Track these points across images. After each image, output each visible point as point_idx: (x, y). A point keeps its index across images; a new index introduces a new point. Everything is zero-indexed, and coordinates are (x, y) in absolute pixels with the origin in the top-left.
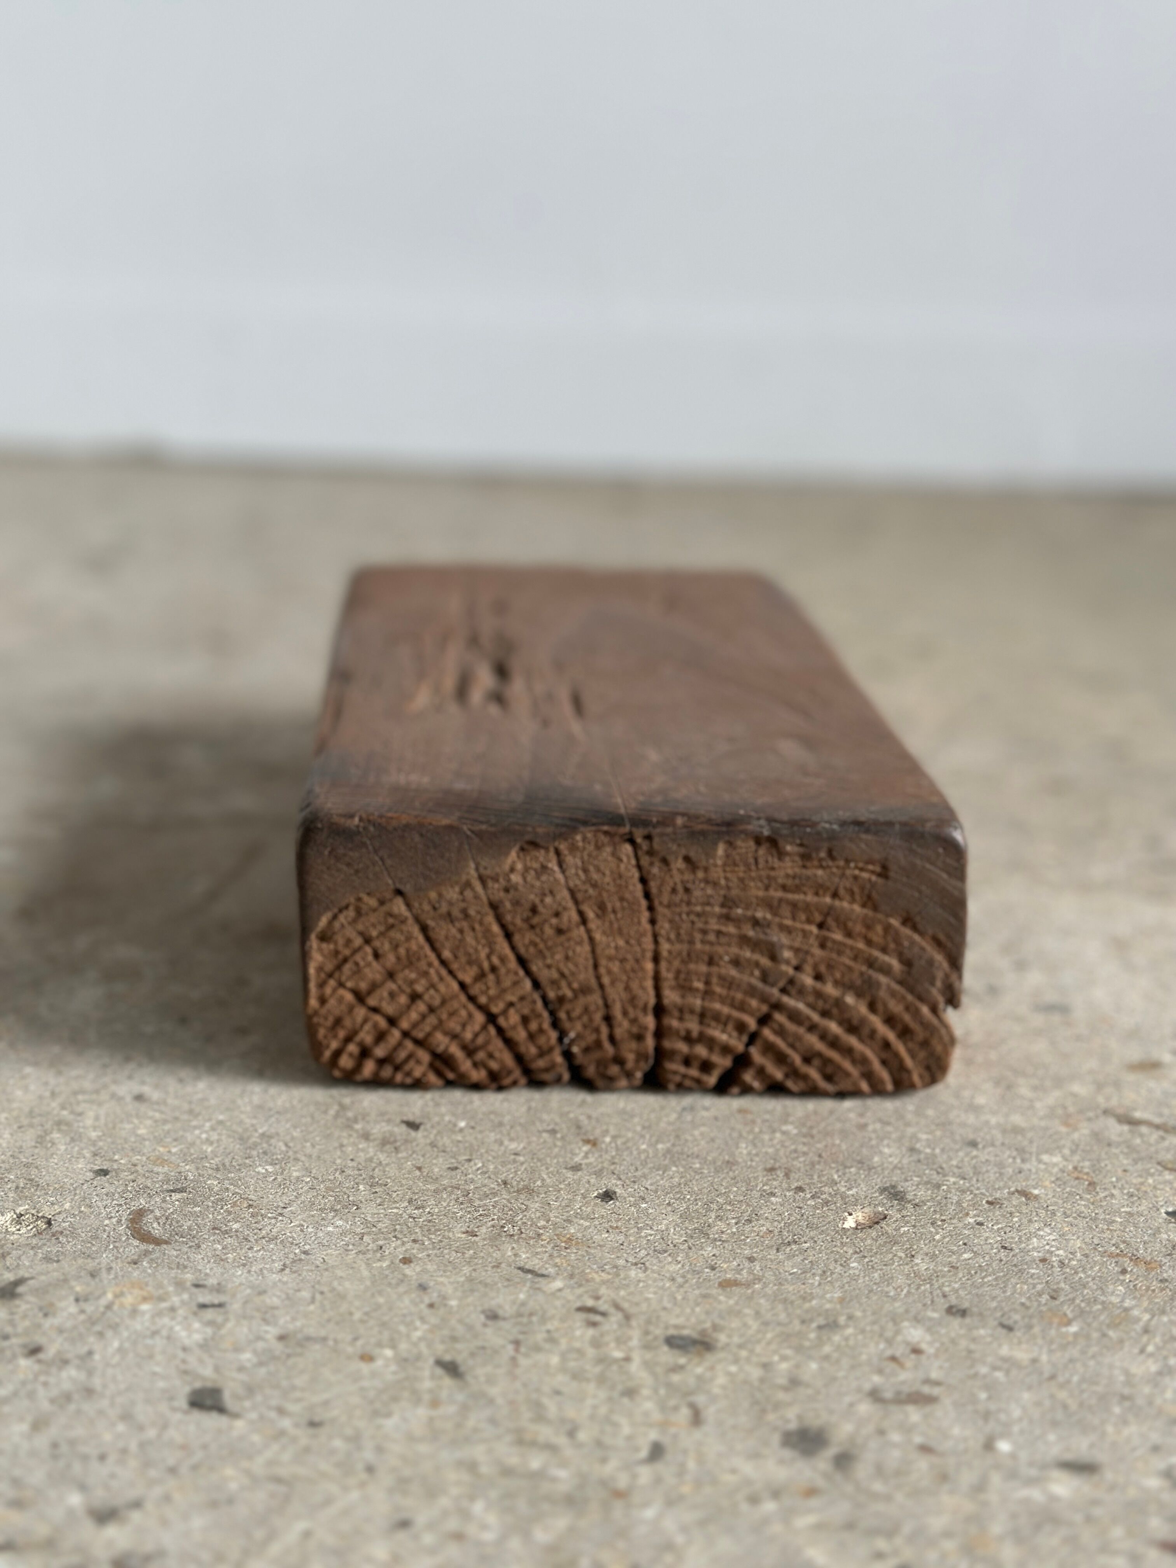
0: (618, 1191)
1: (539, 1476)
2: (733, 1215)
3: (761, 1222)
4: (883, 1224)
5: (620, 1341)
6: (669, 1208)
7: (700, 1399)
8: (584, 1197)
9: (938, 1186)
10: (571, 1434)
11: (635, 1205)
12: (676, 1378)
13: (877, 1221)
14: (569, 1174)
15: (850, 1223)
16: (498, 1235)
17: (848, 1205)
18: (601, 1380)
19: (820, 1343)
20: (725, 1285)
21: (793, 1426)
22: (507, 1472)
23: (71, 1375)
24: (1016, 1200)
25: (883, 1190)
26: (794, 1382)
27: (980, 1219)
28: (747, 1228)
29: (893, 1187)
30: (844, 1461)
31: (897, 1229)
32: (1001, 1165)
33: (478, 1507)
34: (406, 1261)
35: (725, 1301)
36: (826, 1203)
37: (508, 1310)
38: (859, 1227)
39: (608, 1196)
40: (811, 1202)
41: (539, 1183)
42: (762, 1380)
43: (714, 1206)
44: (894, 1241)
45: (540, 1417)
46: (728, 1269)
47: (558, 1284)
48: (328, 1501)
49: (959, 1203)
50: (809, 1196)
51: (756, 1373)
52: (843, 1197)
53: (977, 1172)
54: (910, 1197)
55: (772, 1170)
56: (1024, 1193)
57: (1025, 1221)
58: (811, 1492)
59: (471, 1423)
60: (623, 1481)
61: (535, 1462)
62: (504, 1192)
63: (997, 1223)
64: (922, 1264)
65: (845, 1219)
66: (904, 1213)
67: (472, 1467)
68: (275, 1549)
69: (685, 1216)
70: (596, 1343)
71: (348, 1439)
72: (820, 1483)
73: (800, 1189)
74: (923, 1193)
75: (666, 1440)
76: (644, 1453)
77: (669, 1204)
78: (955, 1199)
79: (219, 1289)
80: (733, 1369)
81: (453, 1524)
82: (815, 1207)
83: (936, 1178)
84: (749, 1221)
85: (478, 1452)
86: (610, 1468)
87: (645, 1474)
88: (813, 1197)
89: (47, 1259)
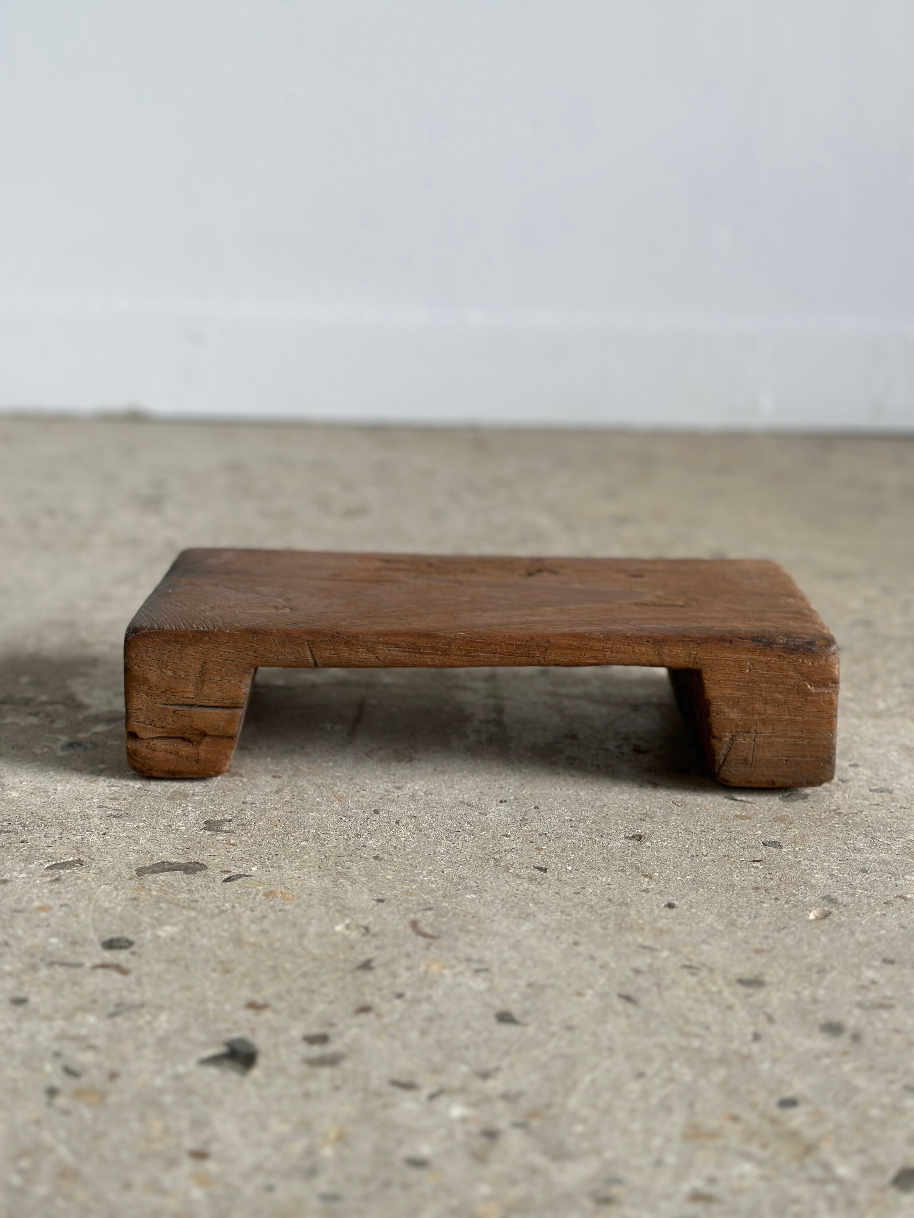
0: (676, 903)
1: (700, 1050)
2: (745, 914)
3: (763, 917)
4: (831, 916)
5: (714, 982)
6: (708, 912)
7: (769, 1010)
8: (658, 907)
9: (853, 895)
11: (688, 910)
12: (751, 1000)
13: (826, 915)
14: (644, 894)
15: (812, 916)
16: (620, 928)
17: (808, 907)
18: (712, 1002)
19: (821, 981)
20: (758, 951)
21: (823, 1022)
22: (683, 1049)
23: (425, 1008)
24: (900, 901)
25: (823, 898)
26: (815, 1001)
27: (883, 912)
28: (756, 921)
29: (829, 896)
30: (856, 1038)
31: (840, 919)
32: (884, 883)
33: (676, 1066)
34: (576, 944)
35: (761, 960)
36: (795, 906)
37: (644, 968)
38: (817, 919)
39: (671, 906)
40: (786, 906)
41: (629, 900)
42: (797, 1000)
43: (733, 910)
44: (840, 925)
45: (687, 1021)
46: (755, 943)
47: (665, 954)
48: (596, 1065)
49: (868, 904)
50: (783, 902)
51: (793, 996)
52: (803, 903)
53: (872, 887)
54: (840, 901)
55: (756, 889)
56: (902, 897)
57: (908, 912)
58: (845, 1053)
60: (745, 1051)
61: (696, 1043)
62: (612, 905)
63: (893, 914)
64: (861, 938)
65: (808, 915)
66: (840, 910)
69: (720, 916)
70: (701, 983)
71: (591, 1035)
72: (848, 1049)
73: (777, 899)
74: (846, 899)
75: (759, 1030)
76: (750, 1038)
77: (707, 909)
78: (866, 902)
79: (480, 961)
80: (780, 994)
81: (666, 1074)
82: (789, 908)
83: (851, 891)
84: (756, 917)
86: (736, 1045)
87: (756, 1048)
88: (787, 903)
89: (378, 948)
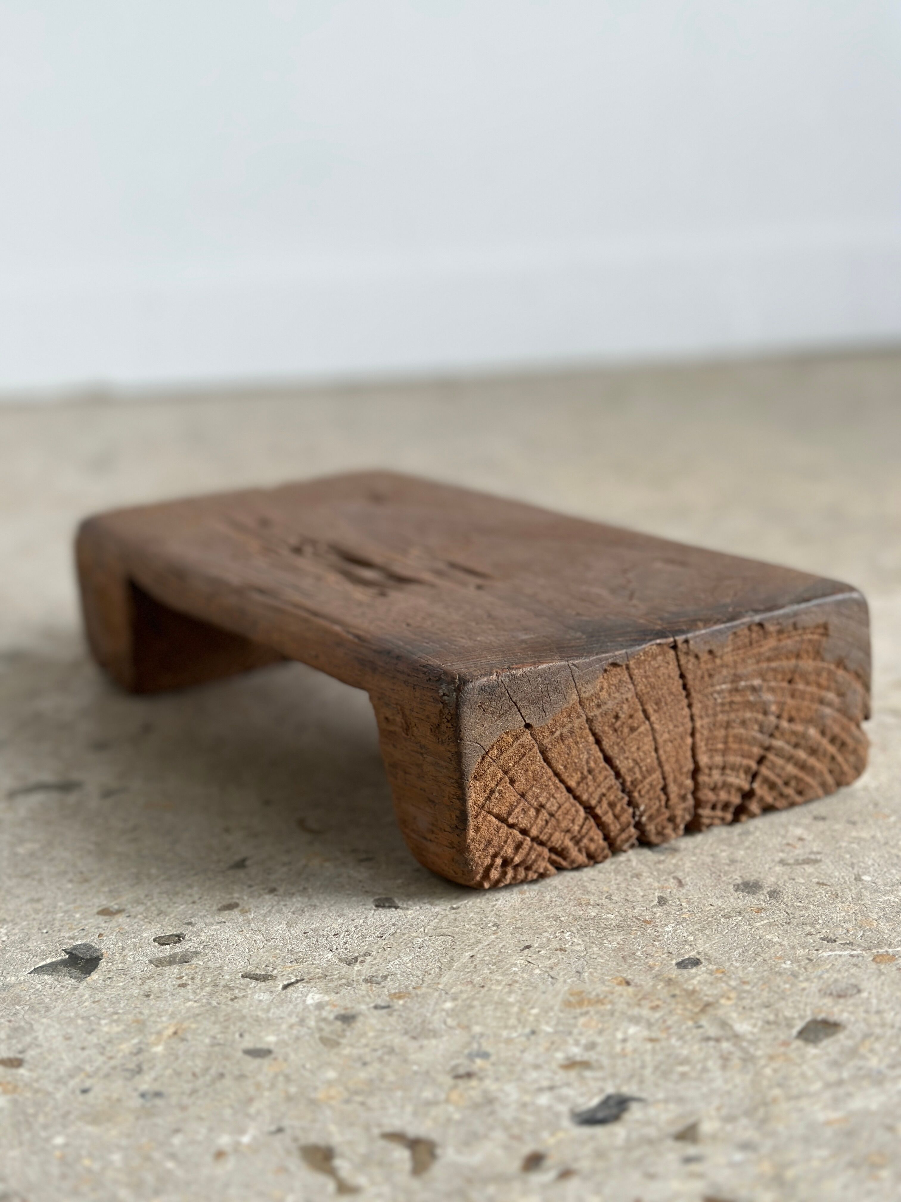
7: (680, 875)
10: (609, 897)
12: (661, 866)
19: (742, 842)
21: (739, 881)
26: (733, 861)
30: (774, 894)
42: (713, 862)
48: (478, 942)
51: (708, 860)
58: (759, 910)
59: (548, 898)
67: (557, 918)
68: (456, 965)
71: (478, 913)
72: (764, 905)
75: (666, 895)
76: (656, 902)
80: (694, 859)
85: (557, 910)
